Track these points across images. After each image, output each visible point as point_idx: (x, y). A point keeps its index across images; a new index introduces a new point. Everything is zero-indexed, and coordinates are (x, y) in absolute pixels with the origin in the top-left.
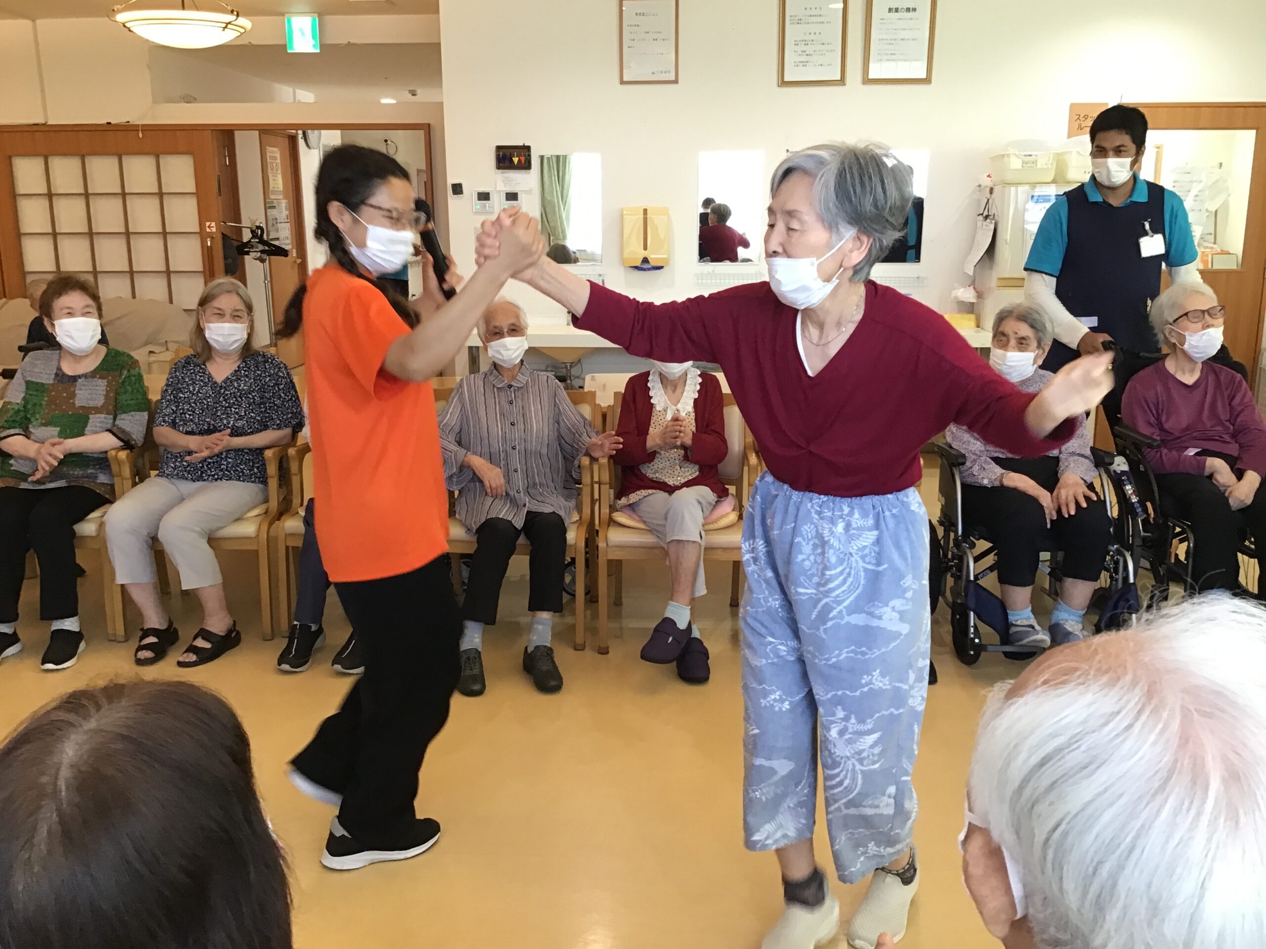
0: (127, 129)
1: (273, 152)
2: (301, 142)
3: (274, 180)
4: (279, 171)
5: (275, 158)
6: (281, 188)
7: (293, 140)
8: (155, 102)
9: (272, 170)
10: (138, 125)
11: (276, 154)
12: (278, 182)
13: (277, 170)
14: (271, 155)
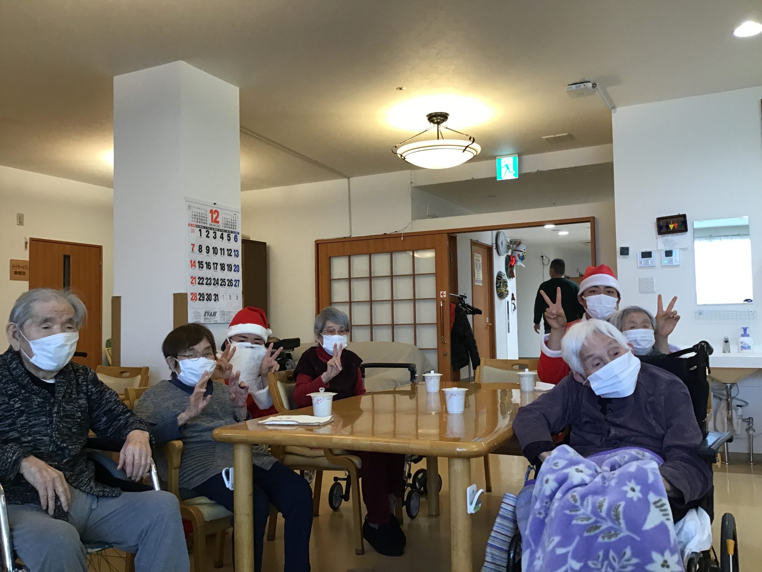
0: (395, 236)
1: (478, 257)
2: (495, 251)
3: (478, 273)
5: (479, 261)
6: (481, 279)
7: (489, 249)
8: (413, 219)
9: (477, 267)
10: (401, 234)
11: (479, 258)
12: (480, 275)
13: (480, 268)
14: (477, 258)
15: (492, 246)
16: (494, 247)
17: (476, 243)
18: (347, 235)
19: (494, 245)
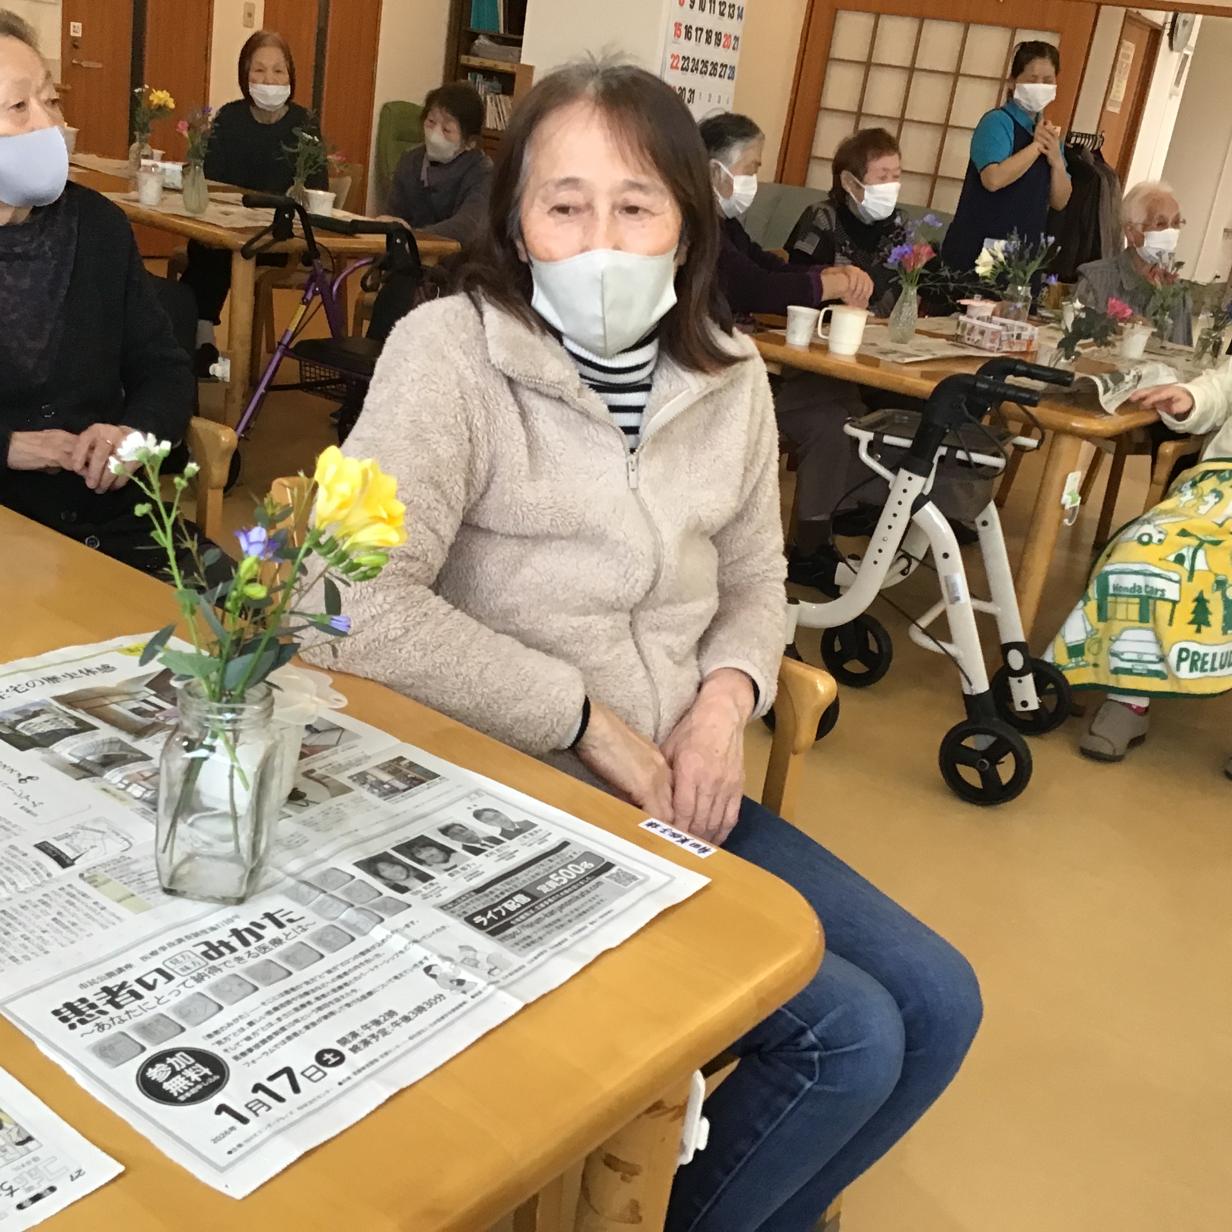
1: (1128, 48)
2: (1165, 39)
3: (1118, 86)
4: (1127, 76)
5: (1128, 57)
6: (1121, 99)
7: (1155, 33)
9: (1120, 72)
11: (1130, 52)
12: (1120, 91)
13: (1124, 73)
14: (1126, 52)
15: (1164, 27)
16: (1167, 32)
17: (1135, 20)
19: (1168, 26)
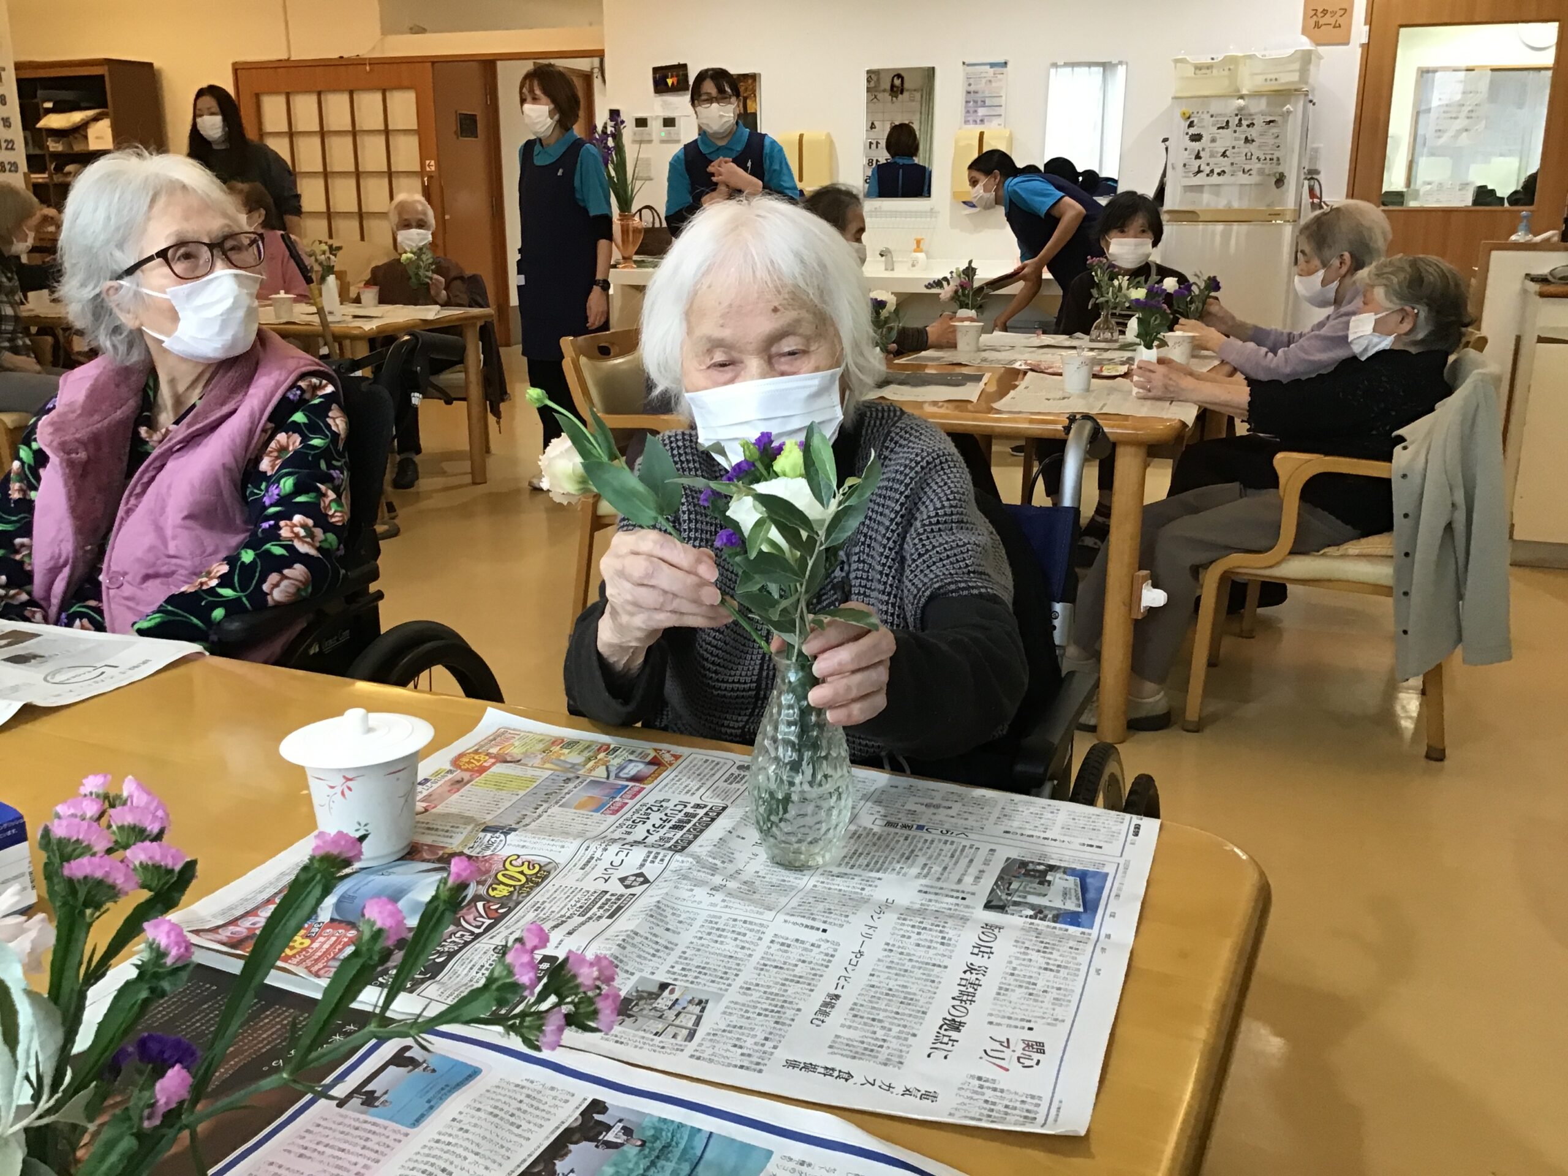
0: (357, 62)
8: (383, 34)
10: (365, 59)
18: (284, 57)
